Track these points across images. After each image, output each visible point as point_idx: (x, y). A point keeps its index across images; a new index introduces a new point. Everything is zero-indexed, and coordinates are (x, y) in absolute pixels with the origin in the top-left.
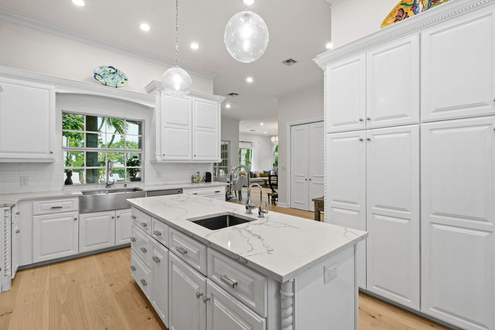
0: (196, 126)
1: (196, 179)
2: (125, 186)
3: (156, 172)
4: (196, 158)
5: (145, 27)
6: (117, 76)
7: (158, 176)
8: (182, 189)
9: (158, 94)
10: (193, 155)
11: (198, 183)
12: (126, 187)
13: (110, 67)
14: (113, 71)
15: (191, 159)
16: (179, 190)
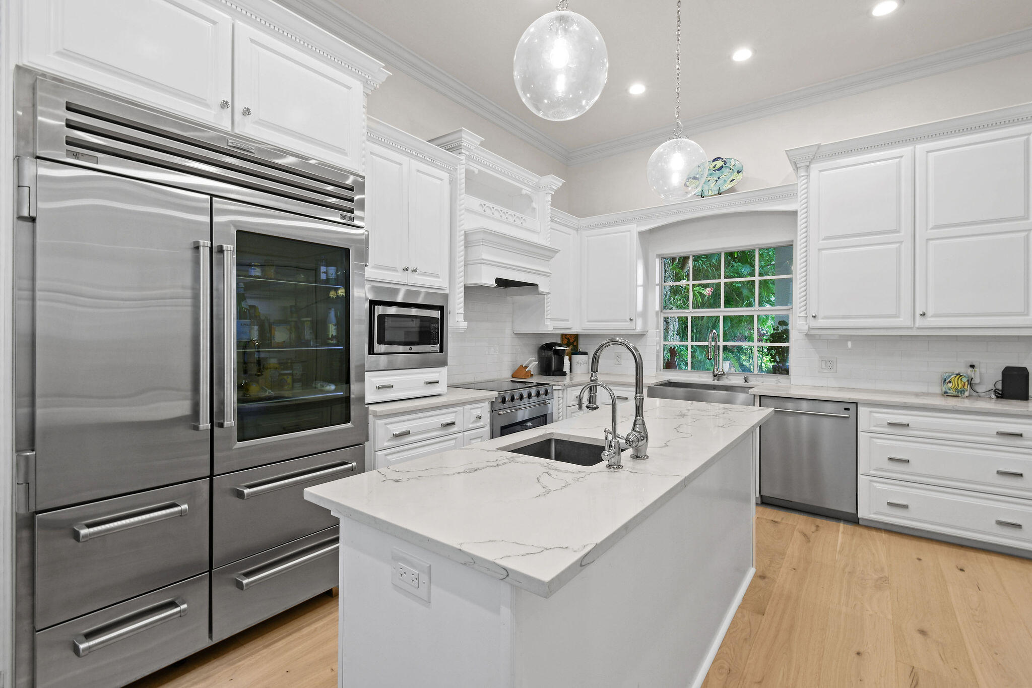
0: (930, 226)
1: (950, 385)
2: (746, 381)
3: (820, 357)
4: (930, 321)
5: (742, 55)
6: (726, 171)
7: (824, 366)
8: (857, 404)
9: (803, 176)
10: (919, 312)
11: (959, 399)
12: (746, 383)
13: (715, 160)
14: (719, 164)
15: (909, 323)
16: (847, 406)
